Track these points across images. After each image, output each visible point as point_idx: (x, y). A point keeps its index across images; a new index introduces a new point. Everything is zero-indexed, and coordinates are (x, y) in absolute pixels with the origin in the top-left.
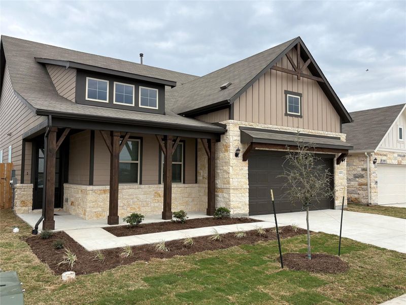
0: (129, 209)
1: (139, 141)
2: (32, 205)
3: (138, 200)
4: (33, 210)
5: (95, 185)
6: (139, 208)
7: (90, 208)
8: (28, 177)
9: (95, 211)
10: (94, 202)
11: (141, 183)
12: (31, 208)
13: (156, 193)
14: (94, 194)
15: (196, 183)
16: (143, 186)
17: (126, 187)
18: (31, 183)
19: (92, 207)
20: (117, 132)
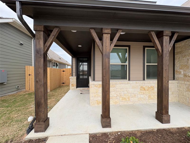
0: (121, 99)
1: (128, 48)
2: (76, 86)
3: (128, 92)
4: (76, 88)
5: (96, 81)
6: (129, 98)
7: (92, 97)
8: (74, 74)
9: (96, 99)
10: (95, 93)
11: (129, 80)
12: (76, 87)
13: (141, 87)
14: (95, 87)
15: (174, 79)
16: (131, 82)
17: (118, 82)
18: (76, 76)
19: (94, 97)
20: (107, 29)
